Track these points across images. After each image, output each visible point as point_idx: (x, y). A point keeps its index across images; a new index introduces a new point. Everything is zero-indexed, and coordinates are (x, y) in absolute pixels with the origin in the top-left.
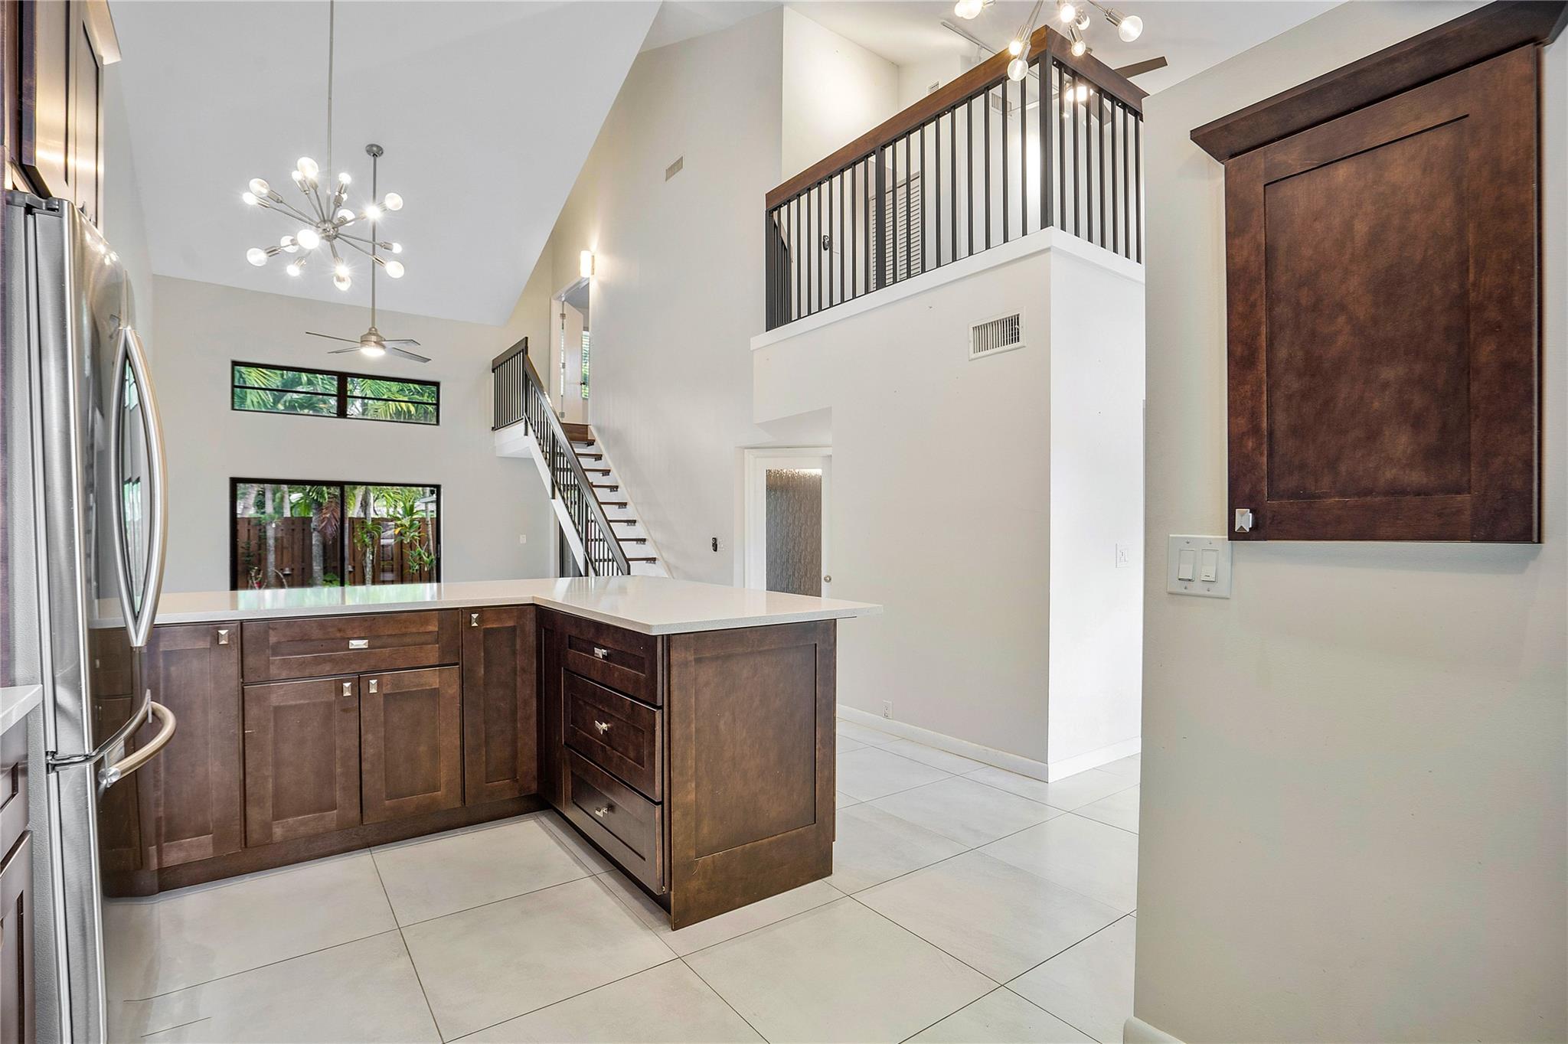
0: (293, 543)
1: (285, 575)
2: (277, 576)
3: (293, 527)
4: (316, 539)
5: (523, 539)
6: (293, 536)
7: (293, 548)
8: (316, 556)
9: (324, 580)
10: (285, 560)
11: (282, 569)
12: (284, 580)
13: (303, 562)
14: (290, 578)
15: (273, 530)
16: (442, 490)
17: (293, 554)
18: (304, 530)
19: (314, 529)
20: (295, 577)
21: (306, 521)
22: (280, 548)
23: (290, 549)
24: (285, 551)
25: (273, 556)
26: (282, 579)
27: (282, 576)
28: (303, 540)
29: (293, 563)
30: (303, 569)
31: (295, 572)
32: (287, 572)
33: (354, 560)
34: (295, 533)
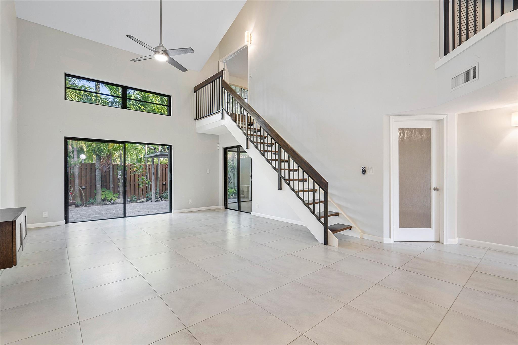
0: (86, 175)
1: (83, 189)
2: (79, 189)
3: (86, 168)
4: (98, 173)
5: (208, 172)
6: (86, 171)
7: (86, 177)
8: (98, 181)
9: (102, 191)
10: (83, 182)
11: (81, 186)
12: (82, 191)
13: (91, 183)
14: (85, 190)
15: (78, 169)
16: (173, 147)
17: (86, 180)
18: (91, 169)
19: (97, 168)
20: (87, 189)
21: (92, 165)
22: (80, 177)
23: (85, 177)
24: (82, 178)
25: (78, 180)
26: (81, 191)
27: (81, 190)
28: (91, 173)
29: (86, 183)
30: (91, 186)
31: (87, 187)
32: (84, 188)
33: (114, 182)
34: (87, 170)
